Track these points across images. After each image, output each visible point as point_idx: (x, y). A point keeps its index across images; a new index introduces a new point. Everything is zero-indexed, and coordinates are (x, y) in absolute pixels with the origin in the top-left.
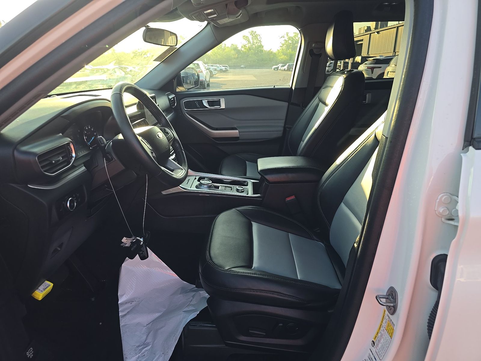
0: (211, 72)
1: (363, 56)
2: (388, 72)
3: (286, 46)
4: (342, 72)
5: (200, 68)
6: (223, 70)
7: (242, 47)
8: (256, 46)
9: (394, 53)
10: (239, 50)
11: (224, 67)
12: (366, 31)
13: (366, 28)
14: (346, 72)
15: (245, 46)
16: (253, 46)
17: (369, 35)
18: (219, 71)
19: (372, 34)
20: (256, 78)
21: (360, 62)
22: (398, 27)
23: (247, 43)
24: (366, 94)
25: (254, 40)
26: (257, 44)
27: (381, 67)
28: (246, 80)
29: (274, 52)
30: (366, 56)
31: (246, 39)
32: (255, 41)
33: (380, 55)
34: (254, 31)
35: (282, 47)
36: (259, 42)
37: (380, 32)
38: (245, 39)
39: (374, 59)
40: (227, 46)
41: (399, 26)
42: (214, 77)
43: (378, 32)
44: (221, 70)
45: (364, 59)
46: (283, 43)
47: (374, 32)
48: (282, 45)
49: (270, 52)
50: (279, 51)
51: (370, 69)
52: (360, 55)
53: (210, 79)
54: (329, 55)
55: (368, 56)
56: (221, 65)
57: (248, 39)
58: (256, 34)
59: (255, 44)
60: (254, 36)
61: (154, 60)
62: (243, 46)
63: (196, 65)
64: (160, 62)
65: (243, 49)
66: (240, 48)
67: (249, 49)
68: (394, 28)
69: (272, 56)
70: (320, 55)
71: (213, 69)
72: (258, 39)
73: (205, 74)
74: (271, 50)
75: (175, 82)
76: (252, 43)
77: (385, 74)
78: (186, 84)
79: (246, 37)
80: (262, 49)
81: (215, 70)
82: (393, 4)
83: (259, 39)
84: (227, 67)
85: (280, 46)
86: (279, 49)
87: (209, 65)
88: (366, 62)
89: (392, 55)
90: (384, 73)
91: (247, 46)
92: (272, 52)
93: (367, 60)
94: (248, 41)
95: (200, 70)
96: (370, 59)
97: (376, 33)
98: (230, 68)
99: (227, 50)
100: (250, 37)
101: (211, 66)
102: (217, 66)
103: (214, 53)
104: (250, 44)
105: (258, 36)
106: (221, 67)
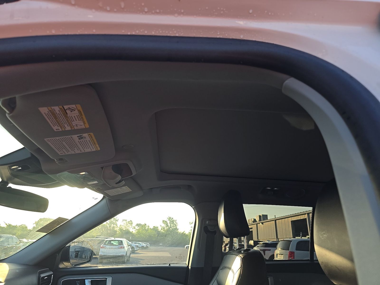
0: (132, 248)
1: (255, 240)
2: (277, 254)
4: (239, 251)
5: (123, 245)
6: (144, 247)
8: (172, 229)
9: (277, 239)
10: (159, 231)
11: (145, 245)
12: (253, 222)
13: (253, 220)
14: (242, 252)
15: (164, 228)
16: (170, 228)
18: (140, 247)
19: (258, 225)
20: (171, 255)
21: (253, 245)
22: (275, 220)
23: (166, 226)
24: (268, 277)
25: (171, 224)
27: (270, 250)
28: (162, 257)
29: (187, 234)
30: (257, 240)
32: (172, 225)
33: (268, 240)
34: (172, 218)
36: (175, 226)
37: (264, 223)
39: (263, 243)
40: (149, 228)
42: (135, 253)
43: (262, 223)
44: (143, 247)
45: (256, 243)
47: (260, 223)
49: (183, 234)
50: (190, 233)
51: (262, 251)
52: (252, 239)
53: (130, 254)
54: (222, 232)
55: (258, 240)
56: (142, 243)
57: (166, 223)
58: (173, 220)
59: (172, 227)
60: (171, 221)
61: (37, 231)
62: (163, 228)
63: (120, 242)
64: (46, 234)
65: (162, 231)
66: (160, 230)
67: (167, 231)
68: (273, 221)
69: (185, 237)
70: (215, 233)
71: (135, 246)
73: (126, 250)
74: (184, 233)
75: (59, 257)
76: (169, 226)
77: (275, 256)
78: (80, 259)
79: (165, 222)
80: (177, 231)
81: (137, 247)
82: (274, 189)
83: (175, 224)
84: (148, 244)
87: (133, 242)
88: (258, 245)
89: (276, 241)
90: (273, 255)
92: (185, 234)
93: (258, 244)
94: (166, 224)
95: (122, 246)
96: (260, 243)
97: (261, 224)
98: (150, 246)
99: (149, 231)
100: (168, 222)
101: (135, 243)
102: (139, 243)
103: (138, 232)
104: (168, 227)
105: (174, 221)
106: (142, 244)
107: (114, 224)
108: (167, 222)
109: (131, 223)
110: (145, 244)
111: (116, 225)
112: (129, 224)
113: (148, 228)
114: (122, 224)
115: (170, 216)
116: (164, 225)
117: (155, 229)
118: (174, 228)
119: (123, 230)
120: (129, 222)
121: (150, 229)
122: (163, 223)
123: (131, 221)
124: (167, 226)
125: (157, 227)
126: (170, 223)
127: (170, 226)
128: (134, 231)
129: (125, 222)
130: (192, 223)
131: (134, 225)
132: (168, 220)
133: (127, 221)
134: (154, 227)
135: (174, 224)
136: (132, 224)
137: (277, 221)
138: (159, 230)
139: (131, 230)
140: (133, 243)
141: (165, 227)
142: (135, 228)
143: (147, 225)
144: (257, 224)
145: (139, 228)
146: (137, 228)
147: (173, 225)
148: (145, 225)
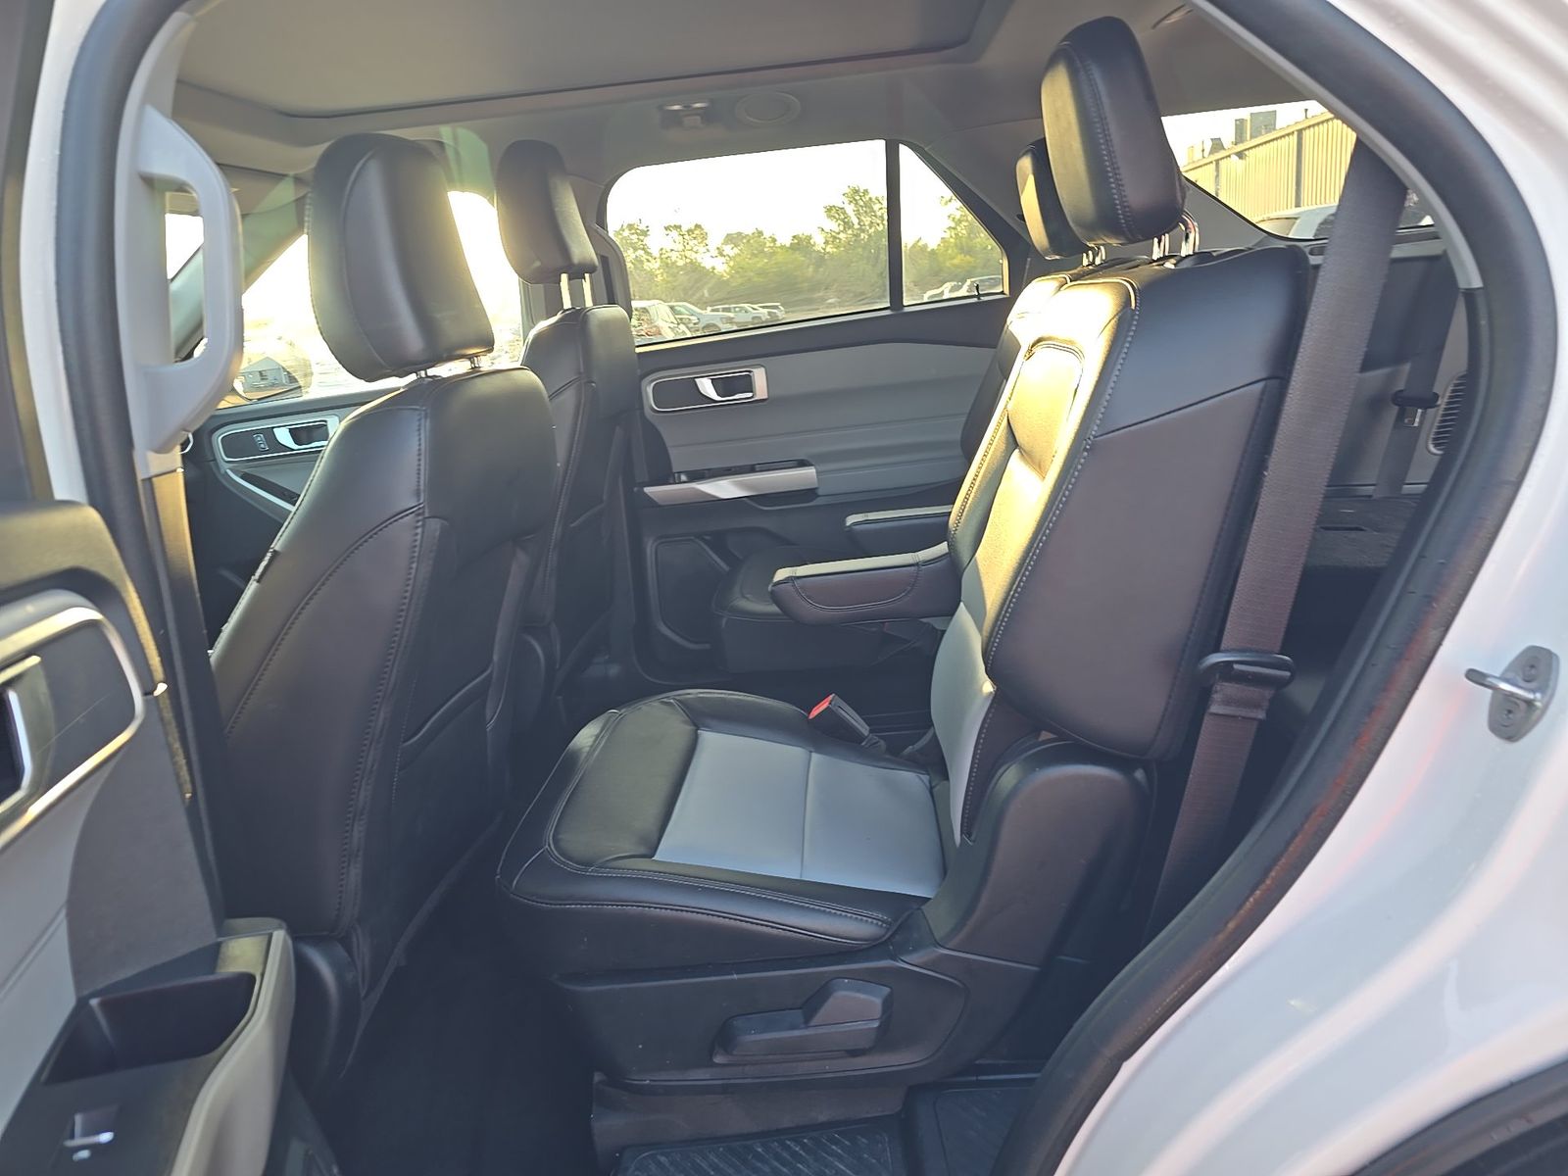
3: (966, 224)
6: (763, 319)
7: (826, 243)
8: (870, 236)
10: (820, 252)
11: (766, 311)
13: (1211, 143)
15: (835, 238)
16: (862, 235)
17: (1213, 166)
19: (1223, 164)
22: (1300, 132)
23: (842, 228)
25: (863, 218)
26: (873, 230)
29: (934, 249)
31: (837, 216)
32: (867, 220)
34: (862, 191)
35: (954, 228)
36: (879, 222)
37: (1247, 153)
38: (834, 217)
40: (778, 244)
41: (1305, 129)
43: (1240, 155)
44: (757, 319)
46: (958, 217)
47: (1229, 156)
48: (953, 225)
49: (918, 249)
50: (946, 242)
56: (755, 306)
57: (842, 216)
58: (867, 198)
59: (868, 228)
60: (862, 203)
62: (831, 239)
65: (831, 251)
66: (820, 245)
67: (848, 247)
68: (1288, 135)
69: (927, 261)
72: (874, 212)
74: (922, 244)
76: (857, 226)
79: (837, 212)
81: (729, 321)
83: (879, 214)
84: (776, 307)
85: (950, 228)
86: (947, 235)
91: (842, 236)
92: (924, 249)
94: (843, 220)
97: (1234, 157)
98: (786, 312)
99: (780, 258)
100: (850, 209)
101: (724, 310)
102: (742, 308)
103: (738, 269)
104: (850, 232)
105: (875, 204)
106: (754, 309)
107: (635, 249)
108: (844, 213)
109: (697, 232)
110: (763, 307)
111: (643, 249)
112: (695, 242)
113: (772, 245)
114: (668, 244)
115: (854, 185)
116: (833, 226)
117: (801, 244)
118: (876, 232)
119: (678, 267)
120: (690, 231)
121: (782, 247)
122: (829, 216)
123: (698, 226)
124: (847, 225)
125: (810, 238)
126: (858, 214)
127: (859, 224)
128: (721, 267)
129: (674, 233)
130: (950, 201)
131: (716, 239)
132: (846, 200)
133: (684, 229)
134: (794, 237)
135: (875, 216)
136: (704, 236)
137: (1307, 134)
138: (816, 248)
139: (707, 263)
140: (717, 310)
141: (837, 231)
142: (725, 253)
143: (767, 234)
144: (1217, 161)
145: (736, 251)
146: (728, 250)
147: (869, 219)
148: (759, 237)
